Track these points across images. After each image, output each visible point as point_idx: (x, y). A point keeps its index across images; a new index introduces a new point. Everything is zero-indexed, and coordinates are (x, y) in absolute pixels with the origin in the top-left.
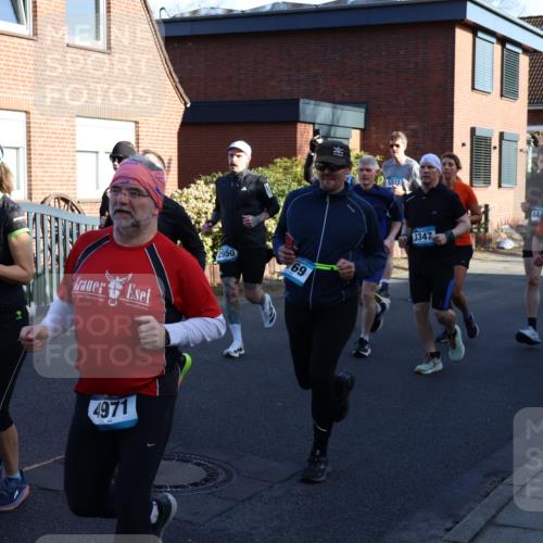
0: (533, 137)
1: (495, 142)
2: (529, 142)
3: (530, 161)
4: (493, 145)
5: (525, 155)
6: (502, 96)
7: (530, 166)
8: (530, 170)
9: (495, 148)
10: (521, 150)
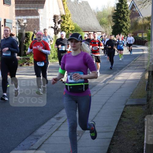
0: (18, 21)
1: (2, 23)
2: (16, 23)
3: (17, 32)
4: (2, 24)
5: (15, 29)
6: (4, 3)
7: (17, 34)
8: (17, 35)
9: (2, 26)
10: (14, 27)
